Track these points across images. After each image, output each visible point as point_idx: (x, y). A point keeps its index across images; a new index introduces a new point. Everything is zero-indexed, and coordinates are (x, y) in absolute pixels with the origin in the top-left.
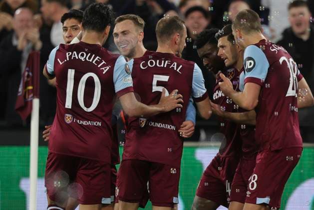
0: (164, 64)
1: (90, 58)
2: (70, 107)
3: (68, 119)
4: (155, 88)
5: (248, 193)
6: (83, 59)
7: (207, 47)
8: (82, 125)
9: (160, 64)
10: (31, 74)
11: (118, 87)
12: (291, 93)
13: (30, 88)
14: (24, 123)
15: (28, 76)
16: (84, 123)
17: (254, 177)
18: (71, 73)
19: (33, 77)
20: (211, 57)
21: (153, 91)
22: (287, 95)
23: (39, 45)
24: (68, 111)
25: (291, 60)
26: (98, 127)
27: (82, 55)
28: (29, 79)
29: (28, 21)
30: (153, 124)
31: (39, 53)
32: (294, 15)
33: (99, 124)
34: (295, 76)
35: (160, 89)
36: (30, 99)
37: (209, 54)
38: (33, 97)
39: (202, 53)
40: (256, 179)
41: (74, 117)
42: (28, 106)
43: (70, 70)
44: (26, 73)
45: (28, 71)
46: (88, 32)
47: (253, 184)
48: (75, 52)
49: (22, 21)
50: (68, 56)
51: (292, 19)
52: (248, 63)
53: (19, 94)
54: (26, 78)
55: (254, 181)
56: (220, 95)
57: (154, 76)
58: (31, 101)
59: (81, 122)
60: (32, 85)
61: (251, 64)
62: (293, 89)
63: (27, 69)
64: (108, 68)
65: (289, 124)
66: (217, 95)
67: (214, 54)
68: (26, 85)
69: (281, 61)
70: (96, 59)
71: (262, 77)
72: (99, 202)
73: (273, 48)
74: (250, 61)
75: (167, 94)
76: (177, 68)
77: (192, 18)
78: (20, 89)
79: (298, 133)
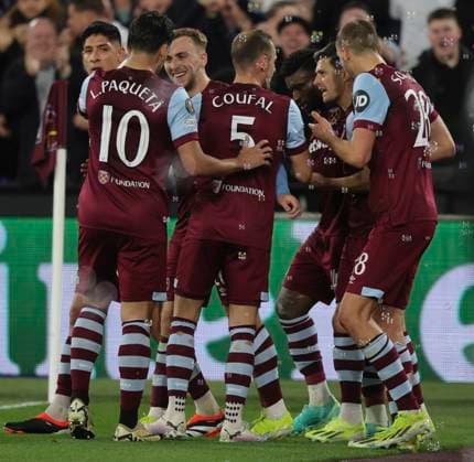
0: (248, 99)
1: (134, 89)
2: (106, 160)
3: (103, 177)
4: (235, 136)
5: (352, 278)
6: (124, 91)
7: (300, 75)
8: (121, 187)
9: (241, 99)
10: (54, 113)
11: (176, 132)
12: (420, 141)
13: (53, 133)
14: (45, 184)
15: (50, 116)
16: (125, 183)
17: (364, 257)
18: (108, 111)
19: (57, 119)
20: (304, 89)
21: (232, 139)
22: (415, 145)
23: (67, 71)
24: (103, 166)
25: (421, 93)
26: (145, 189)
27: (124, 85)
28: (52, 121)
29: (47, 36)
30: (231, 188)
31: (66, 83)
32: (436, 31)
33: (147, 185)
34: (426, 117)
35: (242, 136)
36: (52, 150)
37: (303, 84)
38: (57, 147)
39: (292, 82)
40: (366, 260)
41: (111, 174)
42: (50, 160)
43: (105, 107)
44: (48, 112)
45: (50, 109)
46: (135, 53)
47: (360, 267)
48: (114, 82)
49: (39, 36)
50: (103, 87)
51: (434, 36)
52: (359, 98)
53: (38, 142)
54: (47, 120)
55: (362, 263)
56: (319, 145)
57: (234, 117)
58: (55, 153)
59: (121, 182)
60: (57, 130)
61: (363, 100)
62: (424, 136)
63: (49, 106)
64: (160, 104)
65: (417, 188)
66: (315, 146)
67: (310, 85)
68: (47, 129)
69: (407, 96)
70: (144, 91)
71: (379, 118)
72: (149, 298)
73: (395, 77)
74: (361, 97)
75: (252, 143)
76: (266, 105)
77: (288, 33)
78: (39, 136)
79: (431, 199)
